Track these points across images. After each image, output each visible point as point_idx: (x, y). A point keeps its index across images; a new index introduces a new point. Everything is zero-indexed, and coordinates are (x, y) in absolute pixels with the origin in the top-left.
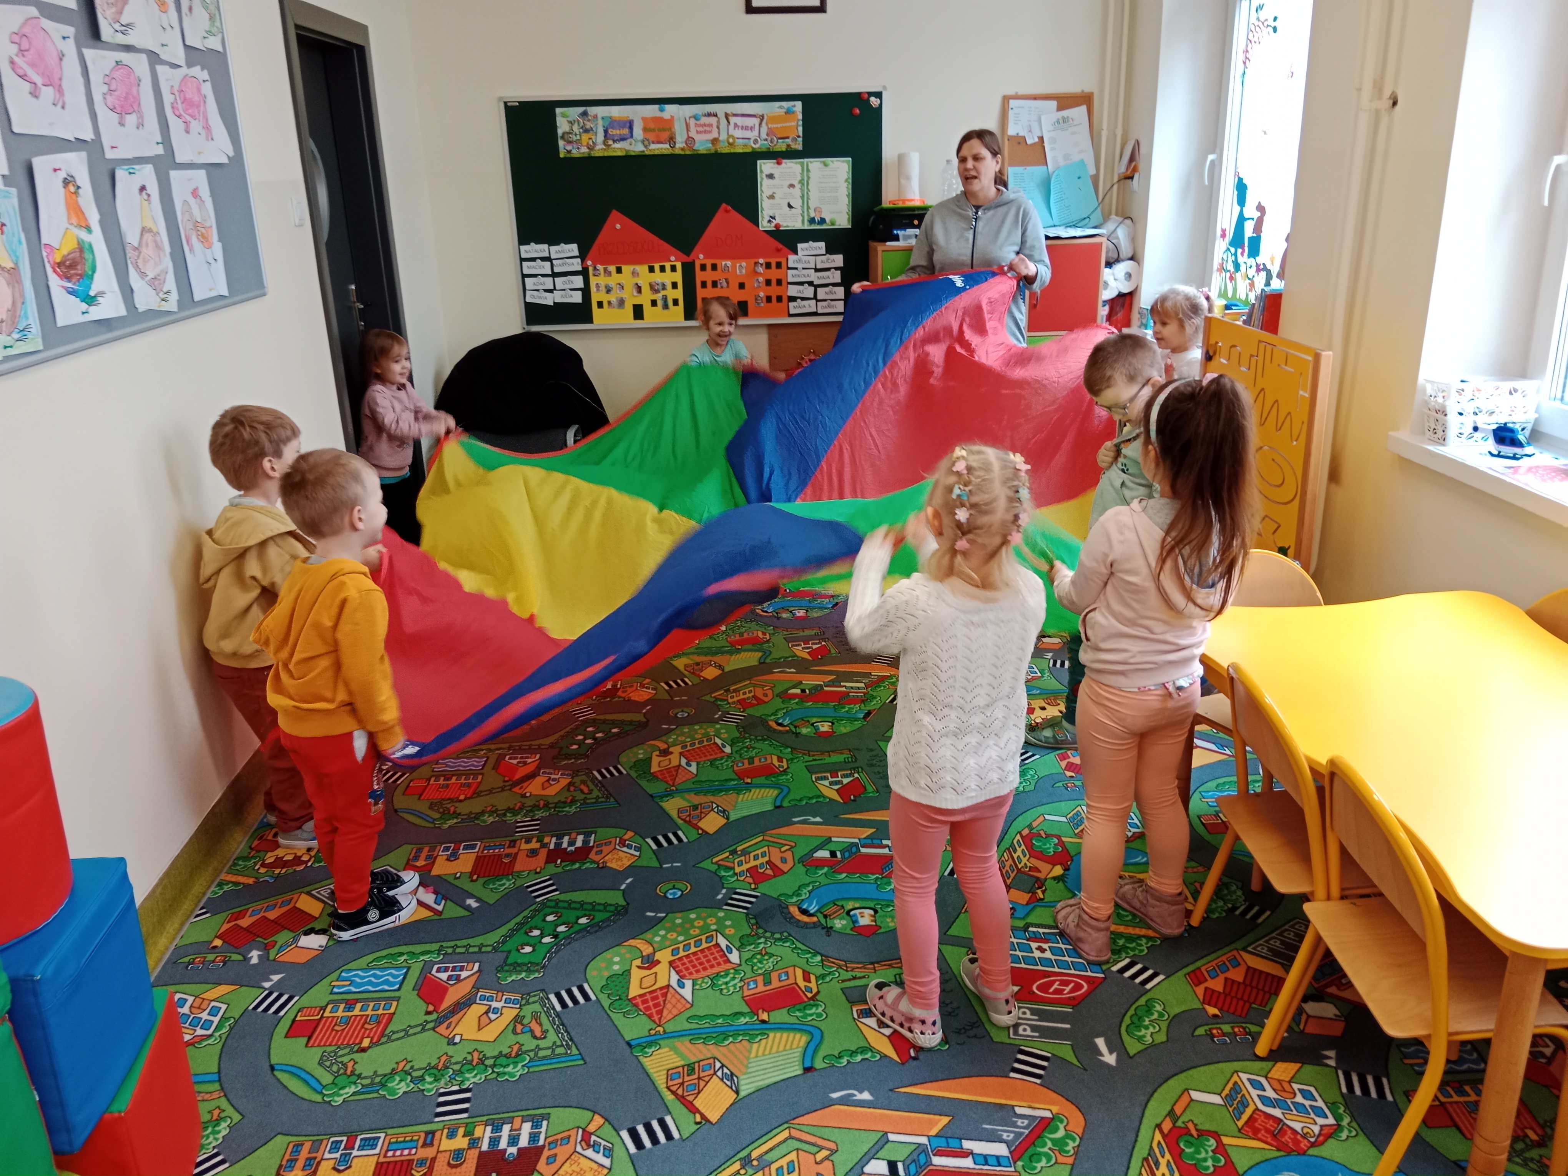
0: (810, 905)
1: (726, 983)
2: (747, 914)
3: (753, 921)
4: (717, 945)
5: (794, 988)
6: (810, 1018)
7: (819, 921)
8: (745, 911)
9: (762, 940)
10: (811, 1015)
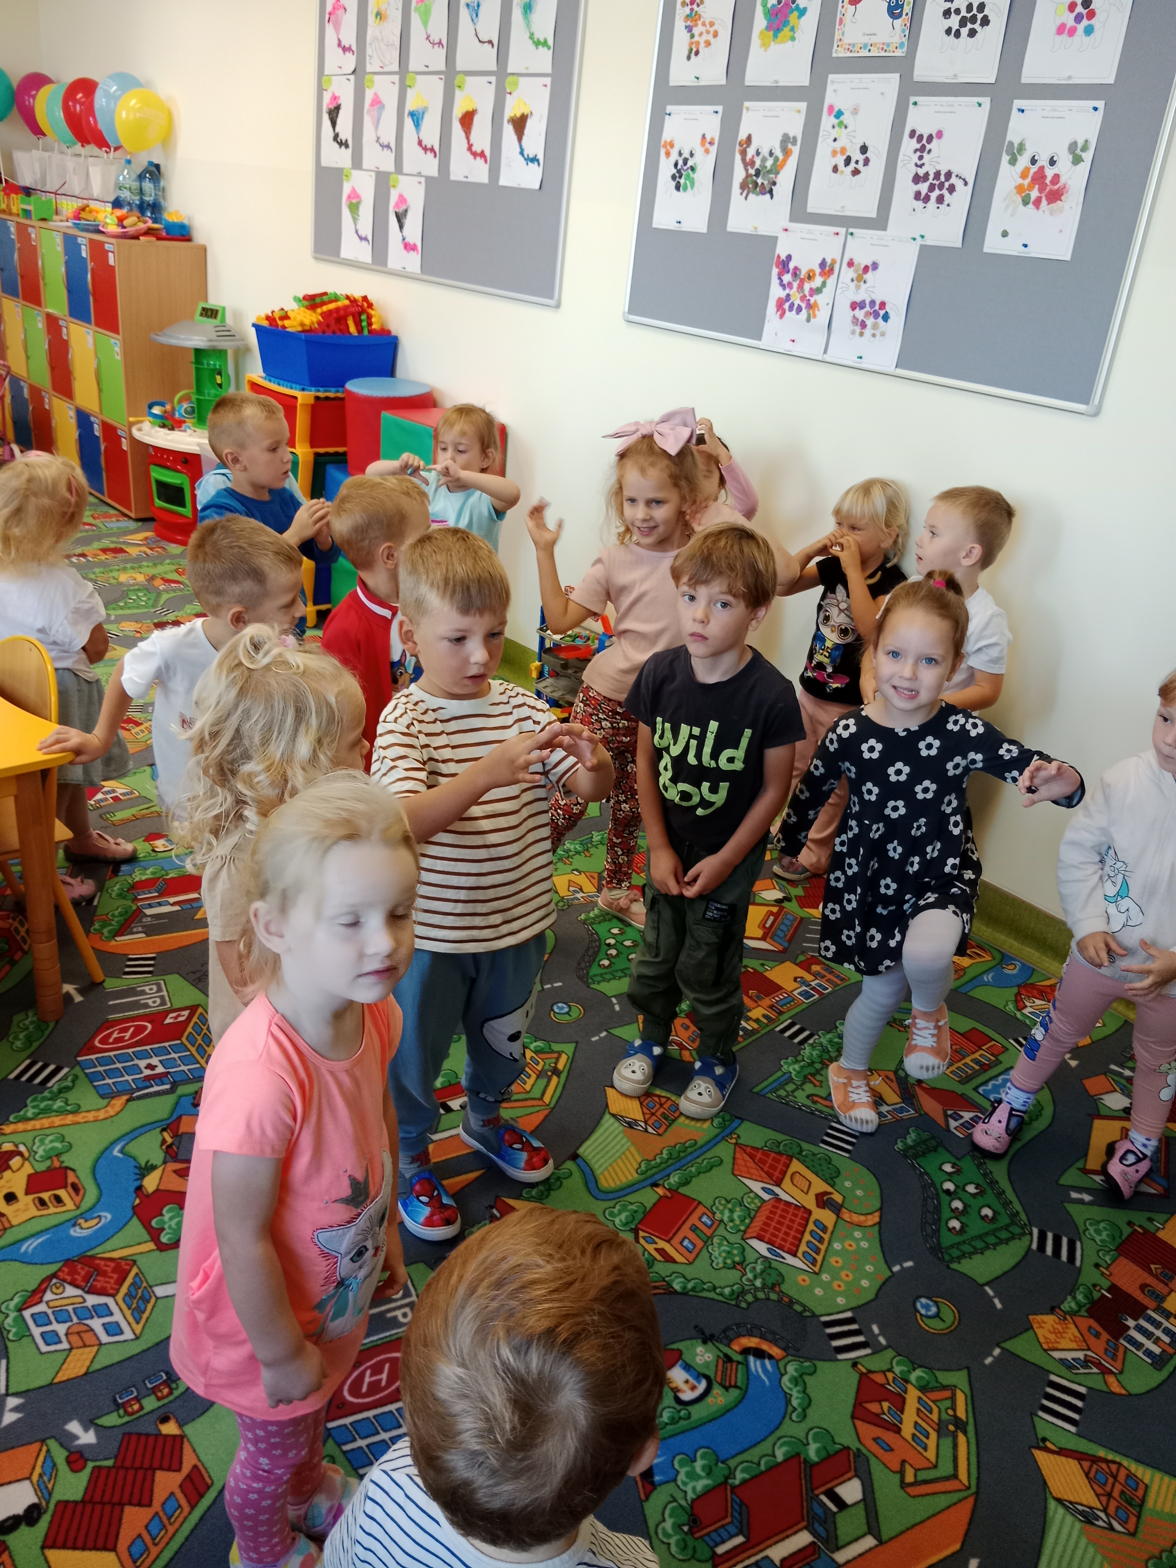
0: (764, 1367)
1: (732, 1211)
2: (814, 1315)
3: (798, 1308)
4: (794, 1255)
5: (666, 1235)
6: (618, 1207)
7: (729, 1346)
8: (824, 1319)
9: (758, 1283)
10: (620, 1212)
